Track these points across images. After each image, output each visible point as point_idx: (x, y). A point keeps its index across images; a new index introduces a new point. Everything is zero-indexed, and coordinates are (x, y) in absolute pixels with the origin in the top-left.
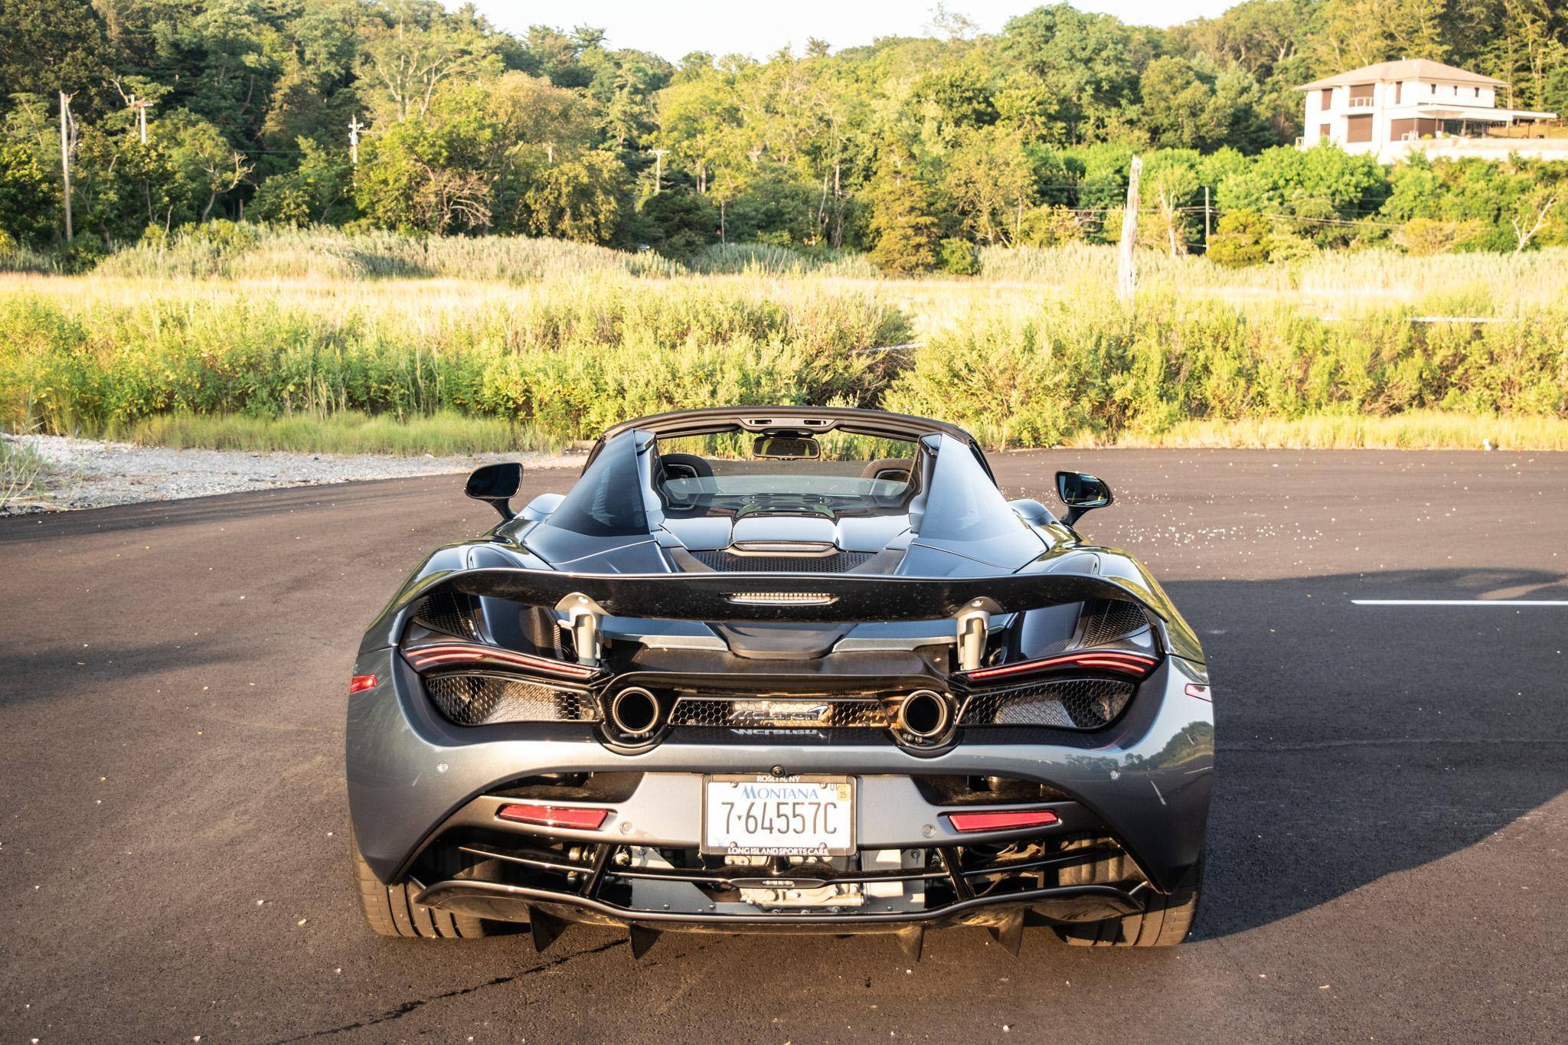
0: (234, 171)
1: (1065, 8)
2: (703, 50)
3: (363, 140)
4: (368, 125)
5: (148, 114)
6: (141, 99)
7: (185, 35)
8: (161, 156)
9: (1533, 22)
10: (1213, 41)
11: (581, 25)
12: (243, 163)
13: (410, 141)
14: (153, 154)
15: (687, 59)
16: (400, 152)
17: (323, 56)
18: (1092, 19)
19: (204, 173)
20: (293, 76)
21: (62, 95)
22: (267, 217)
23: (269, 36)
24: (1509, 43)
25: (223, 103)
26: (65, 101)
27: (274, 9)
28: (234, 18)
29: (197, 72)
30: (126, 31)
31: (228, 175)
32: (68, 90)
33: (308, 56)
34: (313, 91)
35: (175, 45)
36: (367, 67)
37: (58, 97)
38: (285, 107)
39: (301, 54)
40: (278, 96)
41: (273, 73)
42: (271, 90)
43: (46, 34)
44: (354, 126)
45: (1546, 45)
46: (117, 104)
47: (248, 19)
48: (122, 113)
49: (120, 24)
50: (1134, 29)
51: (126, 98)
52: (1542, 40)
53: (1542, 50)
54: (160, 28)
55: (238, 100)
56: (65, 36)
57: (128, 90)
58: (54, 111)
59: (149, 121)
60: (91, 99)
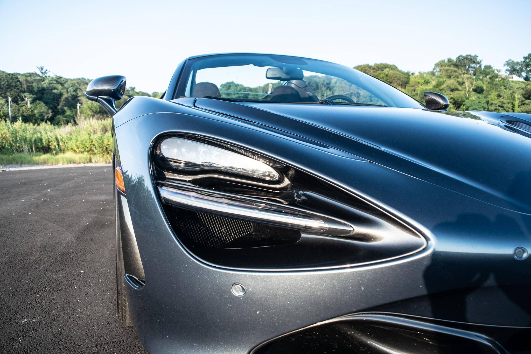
0: (49, 114)
1: (233, 83)
2: (157, 91)
3: (81, 109)
4: (82, 104)
5: (30, 102)
6: (28, 98)
7: (40, 86)
8: (32, 111)
9: (324, 87)
10: (261, 90)
11: (131, 86)
12: (51, 112)
13: (90, 107)
14: (30, 110)
15: (153, 93)
16: (88, 110)
17: (72, 90)
18: (238, 85)
19: (42, 115)
20: (65, 95)
21: (9, 98)
22: (57, 124)
23: (60, 87)
24: (320, 91)
25: (49, 101)
26: (10, 99)
27: (61, 81)
28: (51, 82)
29: (43, 94)
30: (28, 86)
31: (48, 115)
32: (11, 97)
33: (69, 91)
34: (70, 98)
35: (38, 88)
36: (81, 91)
37: (8, 98)
38: (64, 102)
39: (67, 91)
40: (62, 100)
41: (61, 95)
42: (60, 98)
43: (7, 85)
44: (78, 105)
45: (327, 91)
46: (23, 100)
47: (55, 82)
48: (24, 102)
49: (26, 84)
50: (246, 87)
51: (25, 99)
52: (326, 90)
53: (326, 92)
54: (34, 84)
55: (53, 100)
56: (12, 86)
57: (25, 97)
58: (7, 101)
59: (30, 104)
60: (18, 99)
